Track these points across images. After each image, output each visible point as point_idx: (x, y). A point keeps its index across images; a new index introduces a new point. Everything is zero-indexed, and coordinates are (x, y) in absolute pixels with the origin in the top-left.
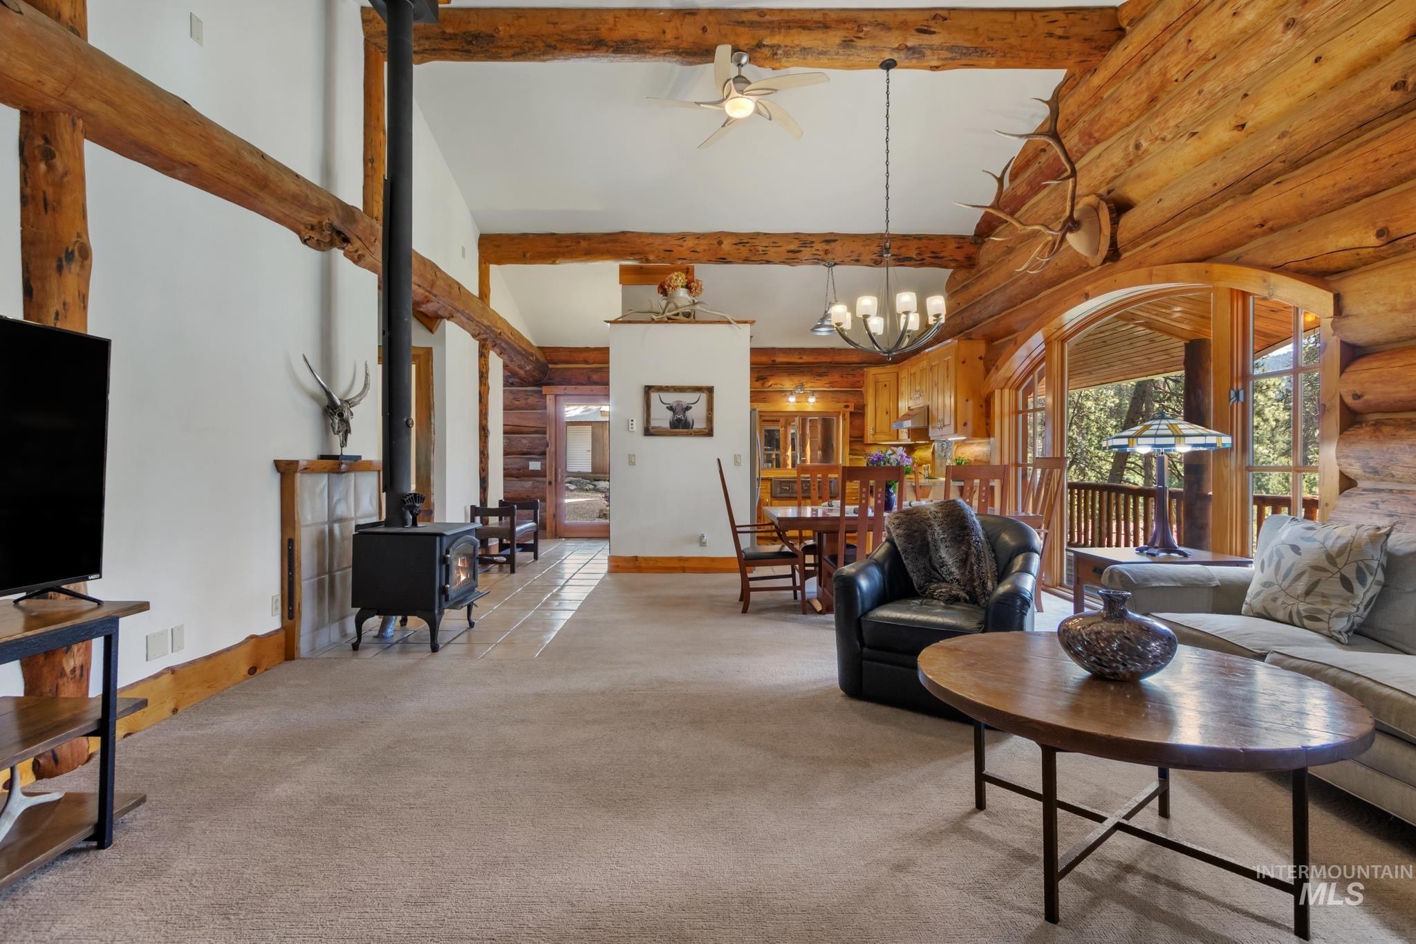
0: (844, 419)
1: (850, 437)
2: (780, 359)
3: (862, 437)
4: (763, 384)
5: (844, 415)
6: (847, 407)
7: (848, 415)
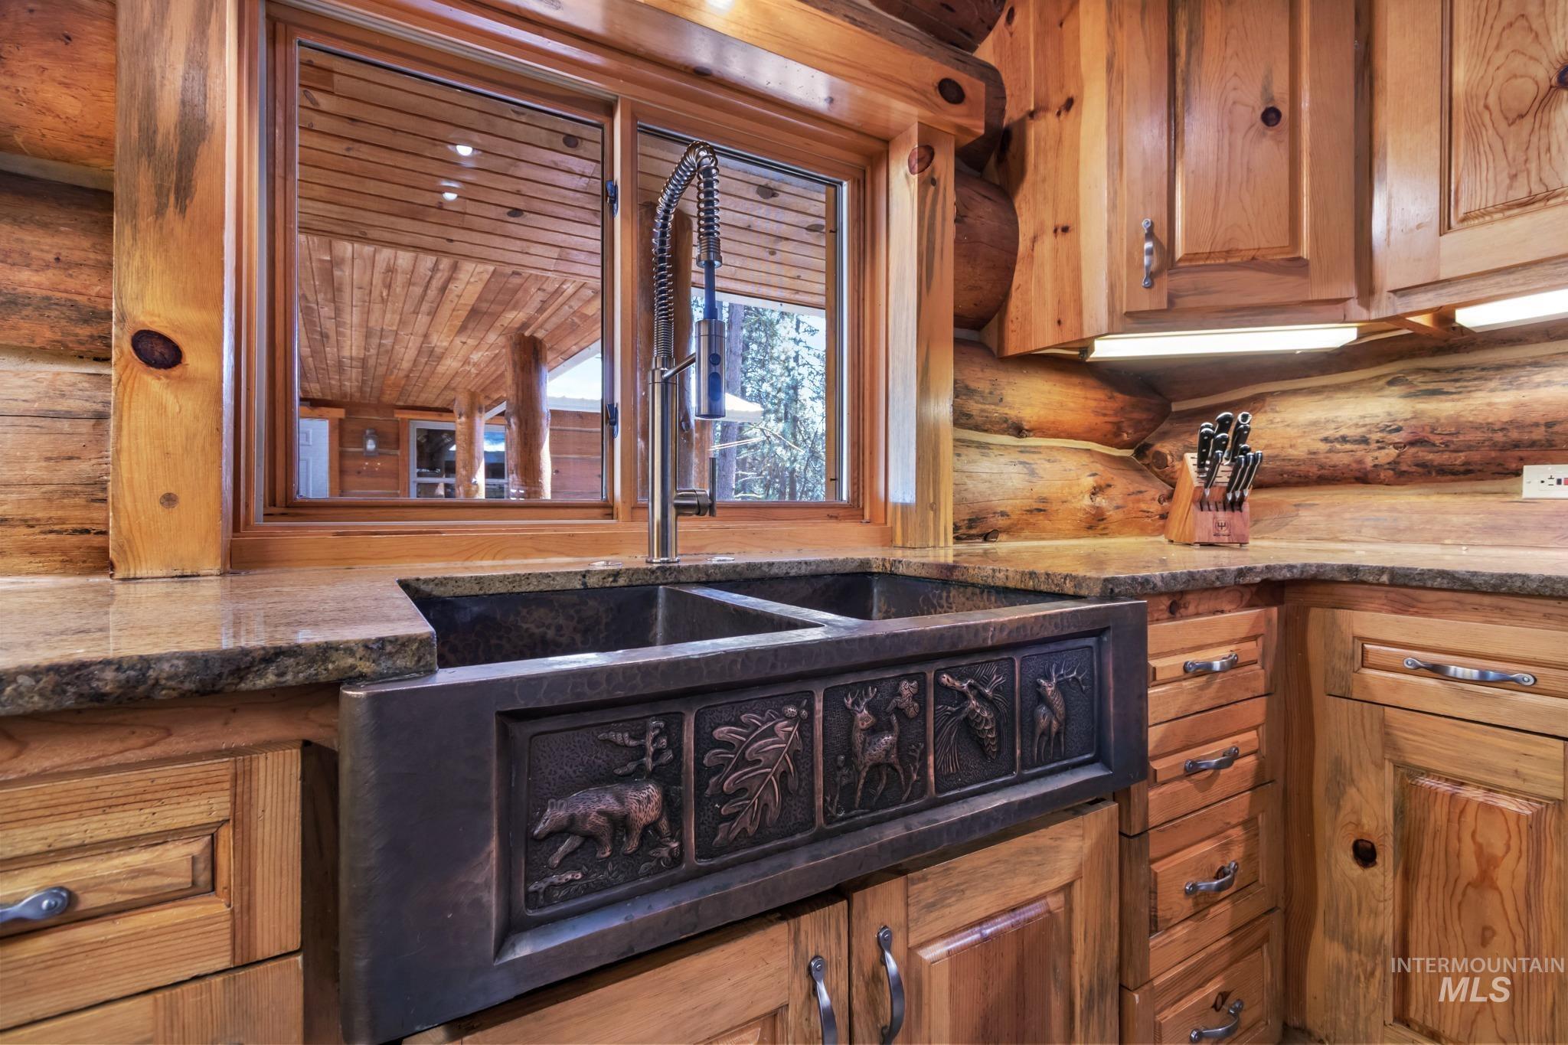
7: (945, 167)
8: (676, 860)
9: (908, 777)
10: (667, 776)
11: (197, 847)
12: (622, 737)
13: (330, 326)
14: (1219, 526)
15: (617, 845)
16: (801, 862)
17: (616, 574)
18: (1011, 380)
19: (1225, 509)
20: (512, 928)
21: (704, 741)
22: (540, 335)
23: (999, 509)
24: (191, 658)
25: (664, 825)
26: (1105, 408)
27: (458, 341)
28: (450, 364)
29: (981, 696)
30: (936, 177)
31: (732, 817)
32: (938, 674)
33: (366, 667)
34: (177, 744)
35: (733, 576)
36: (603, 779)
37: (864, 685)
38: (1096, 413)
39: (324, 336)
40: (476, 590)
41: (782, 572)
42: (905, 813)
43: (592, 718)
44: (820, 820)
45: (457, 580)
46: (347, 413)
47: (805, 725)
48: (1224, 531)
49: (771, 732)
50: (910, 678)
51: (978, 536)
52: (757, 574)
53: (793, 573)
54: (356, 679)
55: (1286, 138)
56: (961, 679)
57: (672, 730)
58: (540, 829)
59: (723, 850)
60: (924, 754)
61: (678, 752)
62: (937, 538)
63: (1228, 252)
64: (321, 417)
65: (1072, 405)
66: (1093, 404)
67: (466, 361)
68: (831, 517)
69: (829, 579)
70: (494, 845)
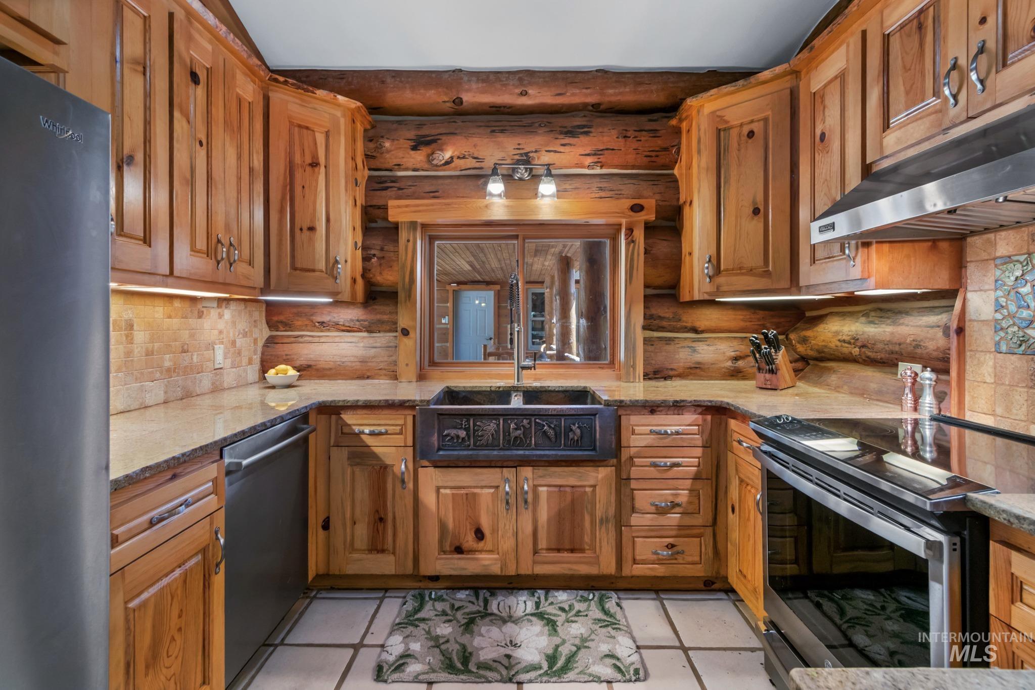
0: (631, 241)
1: (646, 286)
2: (472, 97)
3: (675, 285)
4: (429, 157)
5: (630, 231)
6: (637, 208)
7: (639, 234)
8: (469, 446)
9: (526, 441)
10: (467, 429)
11: (400, 428)
12: (459, 421)
13: (484, 259)
14: (766, 380)
15: (458, 440)
16: (495, 453)
17: (499, 387)
18: (685, 311)
19: (769, 373)
20: (439, 449)
21: (475, 425)
22: (569, 255)
23: (670, 367)
24: (399, 400)
25: (466, 438)
26: (750, 318)
27: (536, 259)
28: (535, 267)
29: (549, 427)
30: (634, 239)
31: (481, 440)
32: (535, 419)
33: (419, 404)
34: (398, 413)
35: (535, 390)
36: (455, 428)
37: (514, 419)
38: (743, 320)
39: (483, 262)
40: (463, 389)
41: (553, 389)
42: (525, 450)
43: (452, 417)
44: (501, 445)
45: (459, 387)
46: (501, 287)
47: (498, 425)
48: (769, 383)
49: (489, 425)
50: (527, 419)
51: (662, 378)
52: (544, 389)
53: (557, 390)
54: (418, 405)
55: (762, 220)
56: (544, 421)
57: (468, 421)
58: (444, 434)
59: (478, 446)
60: (531, 437)
61: (470, 426)
62: (634, 377)
63: (740, 268)
64: (490, 290)
65: (726, 319)
66: (741, 317)
67: (543, 265)
68: (600, 368)
69: (572, 393)
70: (436, 434)
